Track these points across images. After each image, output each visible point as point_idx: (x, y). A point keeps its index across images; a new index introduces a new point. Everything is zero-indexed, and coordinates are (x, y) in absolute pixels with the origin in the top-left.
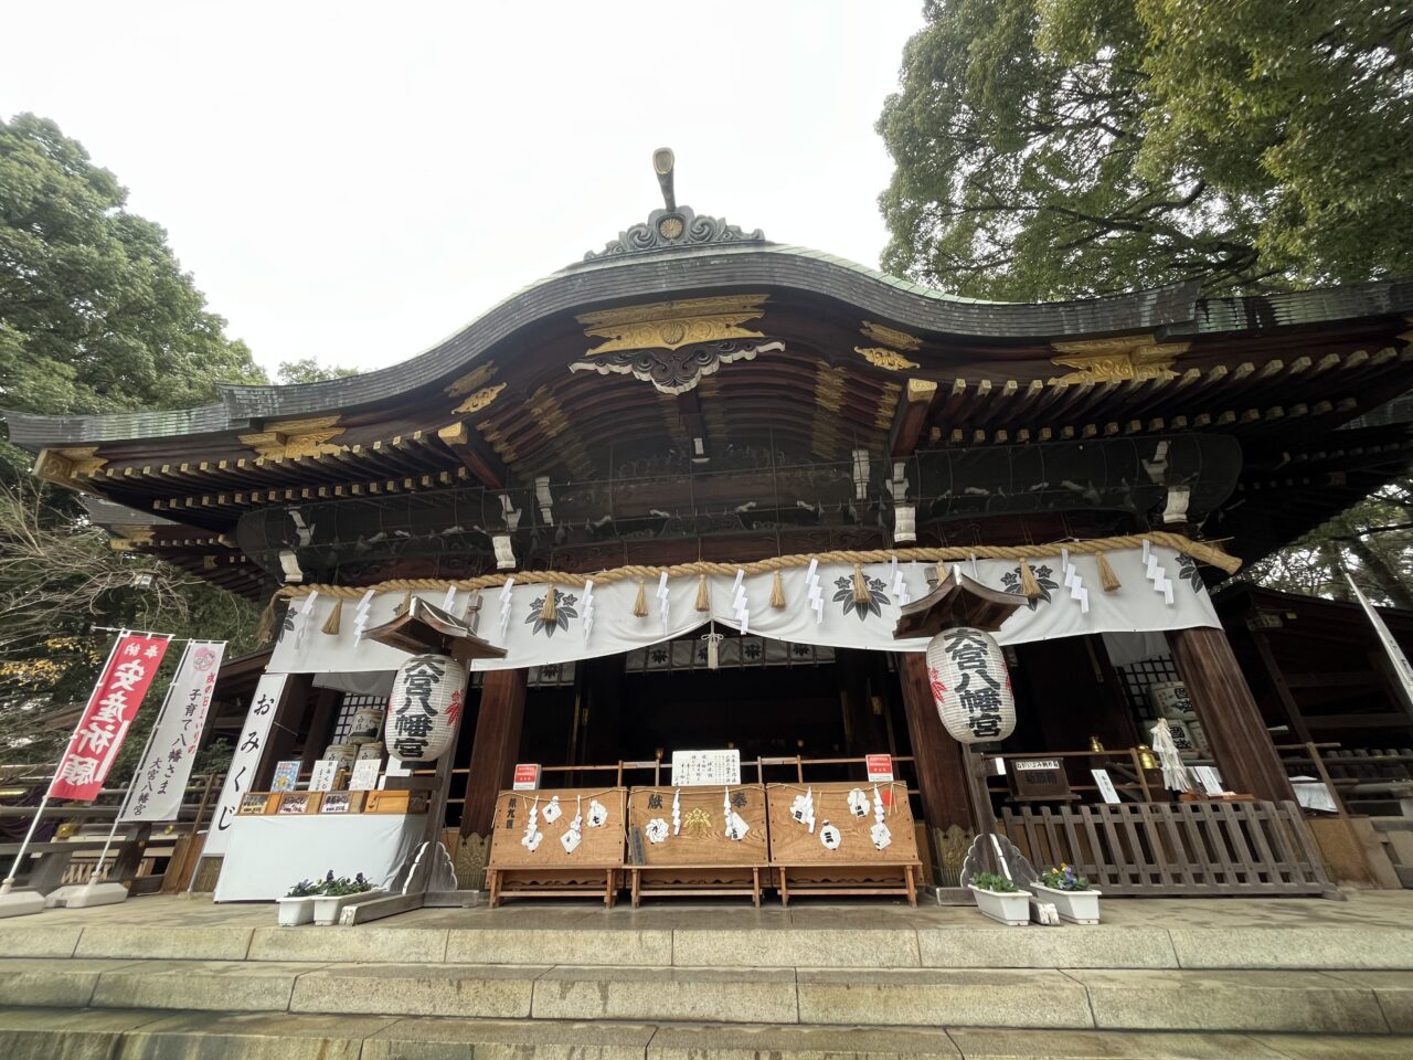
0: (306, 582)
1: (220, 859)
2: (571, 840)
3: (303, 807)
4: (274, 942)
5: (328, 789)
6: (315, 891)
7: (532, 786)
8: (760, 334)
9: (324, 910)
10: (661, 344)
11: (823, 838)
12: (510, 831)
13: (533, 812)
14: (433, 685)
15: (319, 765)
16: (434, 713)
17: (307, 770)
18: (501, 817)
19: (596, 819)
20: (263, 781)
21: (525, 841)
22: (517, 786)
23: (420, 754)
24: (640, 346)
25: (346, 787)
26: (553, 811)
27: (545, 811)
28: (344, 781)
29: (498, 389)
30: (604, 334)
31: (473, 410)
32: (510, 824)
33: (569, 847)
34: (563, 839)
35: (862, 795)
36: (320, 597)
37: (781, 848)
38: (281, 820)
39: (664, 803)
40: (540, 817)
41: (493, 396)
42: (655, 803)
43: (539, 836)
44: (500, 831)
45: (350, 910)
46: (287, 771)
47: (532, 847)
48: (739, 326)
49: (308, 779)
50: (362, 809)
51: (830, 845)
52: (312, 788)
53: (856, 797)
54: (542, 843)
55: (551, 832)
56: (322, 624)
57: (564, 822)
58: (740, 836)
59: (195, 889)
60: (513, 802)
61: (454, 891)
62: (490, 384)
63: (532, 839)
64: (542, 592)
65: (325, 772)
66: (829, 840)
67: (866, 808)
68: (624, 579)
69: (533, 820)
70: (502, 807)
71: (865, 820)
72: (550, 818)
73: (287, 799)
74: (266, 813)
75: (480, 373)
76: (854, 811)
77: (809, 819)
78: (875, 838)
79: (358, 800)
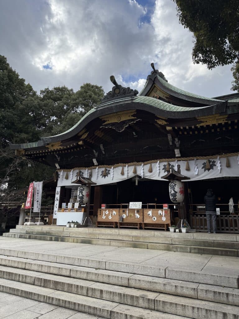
0: (61, 169)
1: (56, 219)
2: (110, 217)
3: (68, 211)
4: (67, 229)
5: (71, 208)
6: (71, 223)
7: (104, 208)
8: (136, 118)
9: (72, 225)
10: (116, 121)
11: (153, 219)
12: (100, 216)
13: (104, 212)
14: (83, 191)
15: (69, 204)
16: (84, 196)
17: (67, 205)
18: (99, 214)
19: (114, 214)
20: (60, 206)
21: (103, 217)
22: (102, 208)
23: (83, 203)
24: (112, 122)
25: (74, 208)
26: (107, 212)
27: (106, 212)
28: (73, 207)
29: (87, 133)
30: (105, 119)
31: (83, 138)
32: (100, 214)
33: (110, 218)
34: (109, 217)
35: (161, 211)
36: (63, 171)
37: (146, 220)
38: (64, 213)
39: (125, 212)
40: (105, 213)
41: (87, 135)
42: (124, 211)
43: (105, 217)
44: (99, 216)
45: (75, 226)
46: (64, 205)
47: (104, 218)
48: (131, 116)
49: (68, 206)
50: (77, 211)
51: (154, 220)
52: (68, 208)
53: (160, 212)
54: (106, 218)
55: (107, 216)
56: (64, 177)
57: (109, 214)
58: (138, 218)
59: (53, 224)
60: (100, 211)
61: (92, 225)
62: (85, 132)
63: (104, 217)
64: (103, 169)
65: (70, 205)
66: (154, 219)
67: (161, 214)
68: (119, 166)
69: (104, 213)
70: (99, 211)
71: (161, 216)
72: (107, 213)
73: (65, 209)
74: (62, 212)
75: (84, 131)
76: (159, 214)
77: (151, 215)
78: (163, 219)
79: (76, 210)
